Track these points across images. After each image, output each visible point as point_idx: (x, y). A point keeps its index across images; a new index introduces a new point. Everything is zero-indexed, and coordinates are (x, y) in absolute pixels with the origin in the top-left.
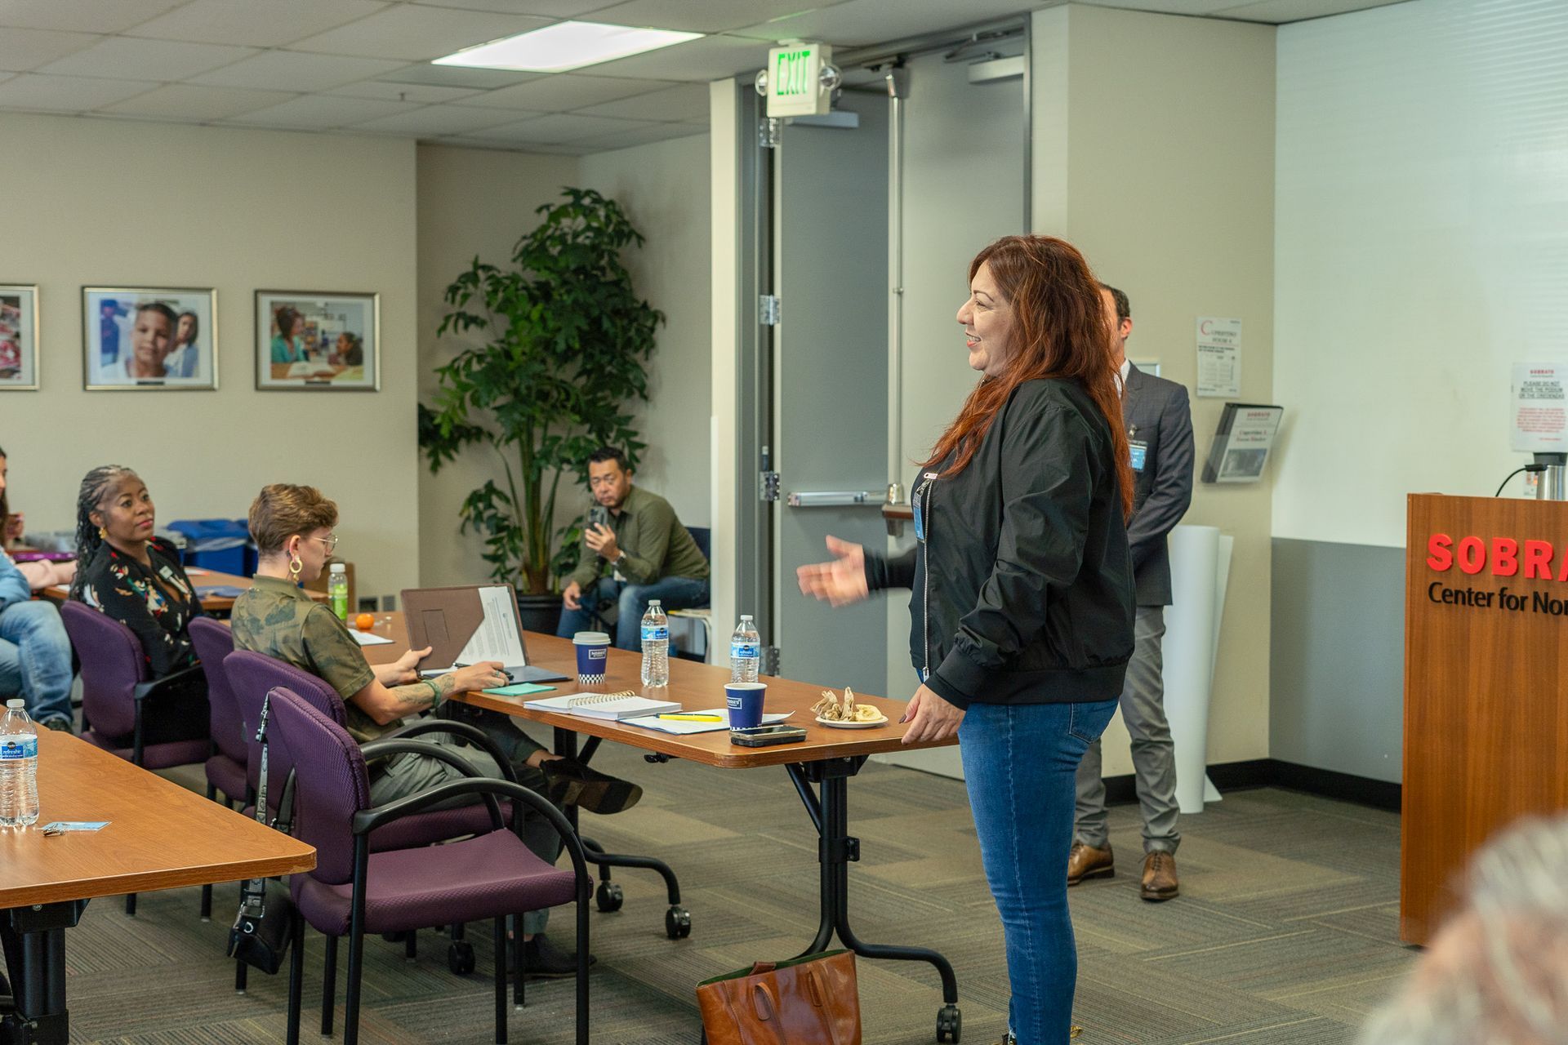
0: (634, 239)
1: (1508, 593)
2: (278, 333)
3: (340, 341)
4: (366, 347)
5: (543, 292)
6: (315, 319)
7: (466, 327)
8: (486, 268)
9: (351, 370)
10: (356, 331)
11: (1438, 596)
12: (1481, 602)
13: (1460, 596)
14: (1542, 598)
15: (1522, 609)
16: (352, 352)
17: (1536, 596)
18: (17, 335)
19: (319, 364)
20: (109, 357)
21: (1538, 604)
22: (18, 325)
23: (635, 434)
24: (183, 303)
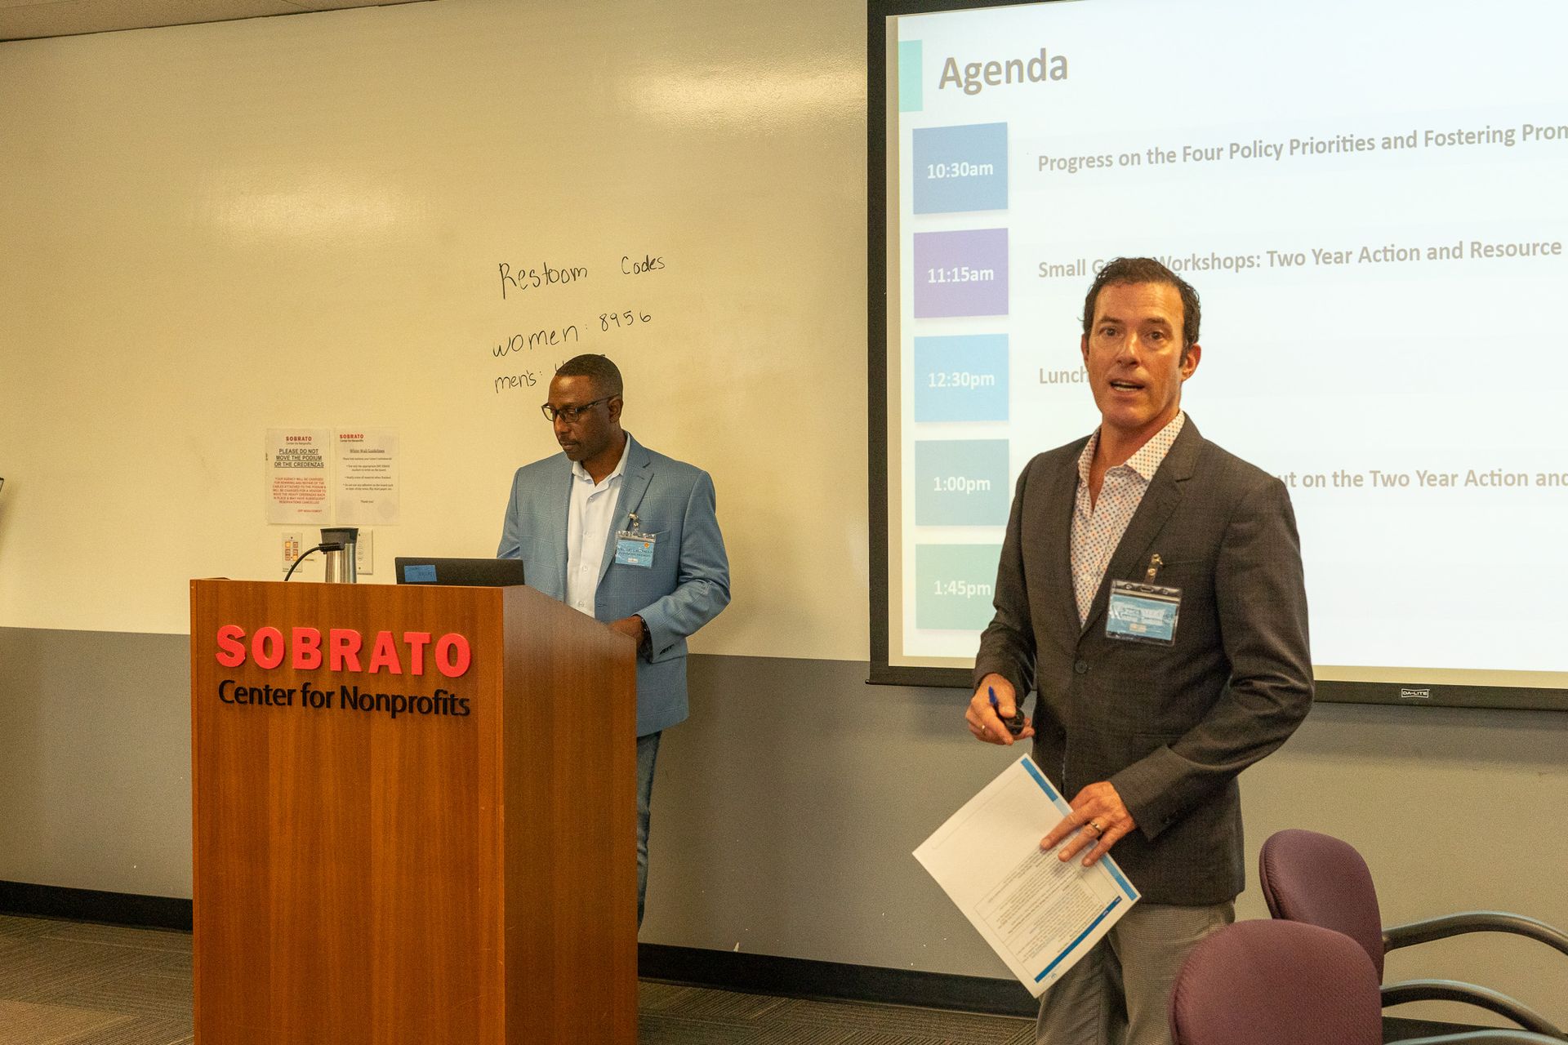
1: (311, 689)
11: (229, 694)
12: (280, 700)
13: (256, 695)
14: (351, 692)
15: (328, 706)
17: (344, 690)
21: (347, 700)
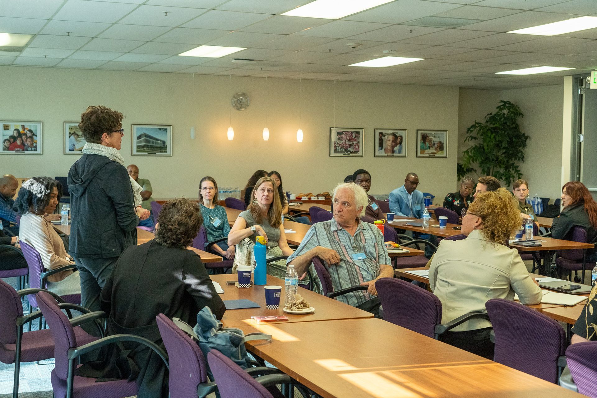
0: (521, 116)
2: (422, 141)
3: (438, 144)
4: (445, 145)
5: (494, 130)
6: (432, 137)
7: (471, 139)
8: (478, 123)
9: (441, 152)
10: (442, 141)
16: (441, 147)
18: (359, 142)
19: (432, 150)
20: (381, 147)
22: (359, 139)
23: (520, 171)
24: (399, 133)
